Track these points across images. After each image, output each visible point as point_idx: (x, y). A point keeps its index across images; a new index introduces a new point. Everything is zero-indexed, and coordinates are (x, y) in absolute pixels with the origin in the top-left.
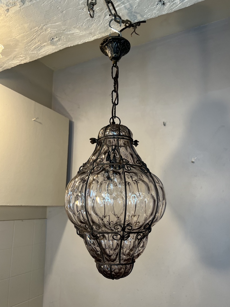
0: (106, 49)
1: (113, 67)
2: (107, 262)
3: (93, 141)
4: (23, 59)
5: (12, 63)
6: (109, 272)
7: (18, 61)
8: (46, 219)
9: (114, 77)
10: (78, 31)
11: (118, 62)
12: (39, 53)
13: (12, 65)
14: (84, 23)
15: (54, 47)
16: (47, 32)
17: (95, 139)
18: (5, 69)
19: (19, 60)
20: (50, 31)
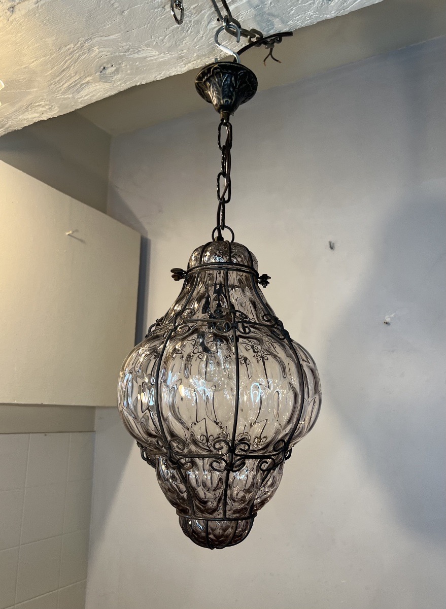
0: (208, 89)
1: (222, 126)
2: (199, 514)
3: (178, 274)
4: (45, 109)
5: (25, 117)
6: (203, 534)
7: (37, 115)
8: (93, 433)
9: (223, 146)
10: (154, 53)
11: (231, 116)
12: (78, 99)
13: (25, 122)
14: (167, 37)
15: (107, 86)
16: (93, 55)
17: (182, 270)
18: (11, 129)
19: (37, 113)
20: (99, 52)
